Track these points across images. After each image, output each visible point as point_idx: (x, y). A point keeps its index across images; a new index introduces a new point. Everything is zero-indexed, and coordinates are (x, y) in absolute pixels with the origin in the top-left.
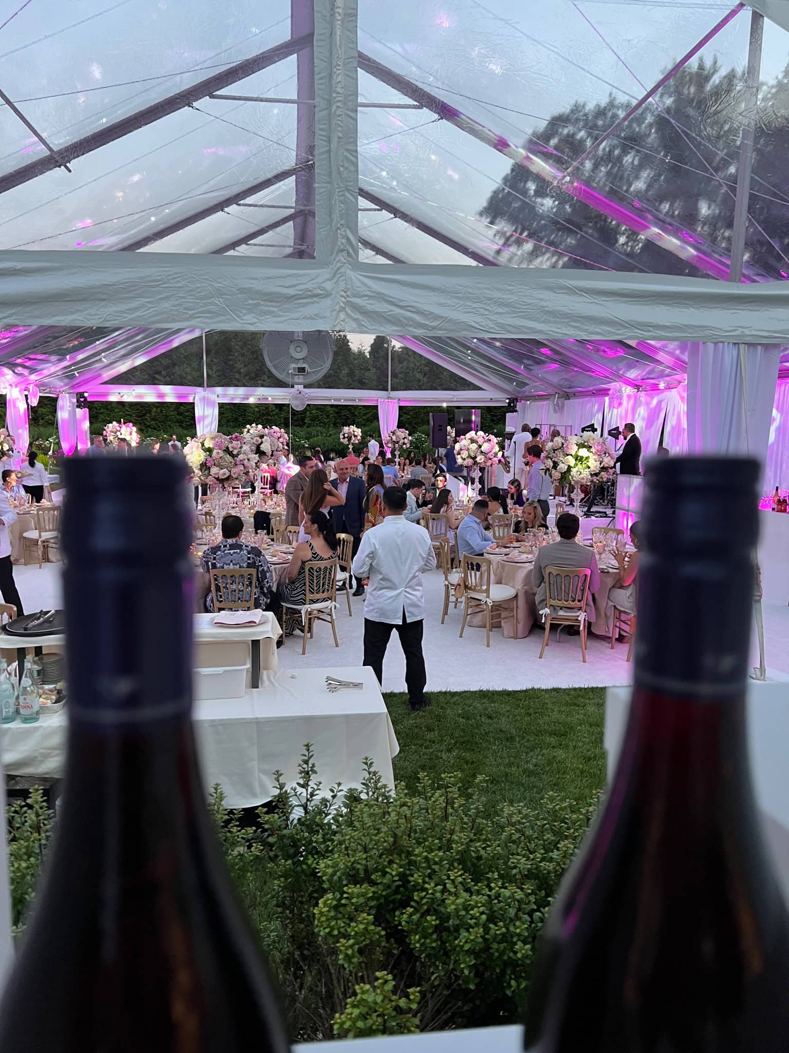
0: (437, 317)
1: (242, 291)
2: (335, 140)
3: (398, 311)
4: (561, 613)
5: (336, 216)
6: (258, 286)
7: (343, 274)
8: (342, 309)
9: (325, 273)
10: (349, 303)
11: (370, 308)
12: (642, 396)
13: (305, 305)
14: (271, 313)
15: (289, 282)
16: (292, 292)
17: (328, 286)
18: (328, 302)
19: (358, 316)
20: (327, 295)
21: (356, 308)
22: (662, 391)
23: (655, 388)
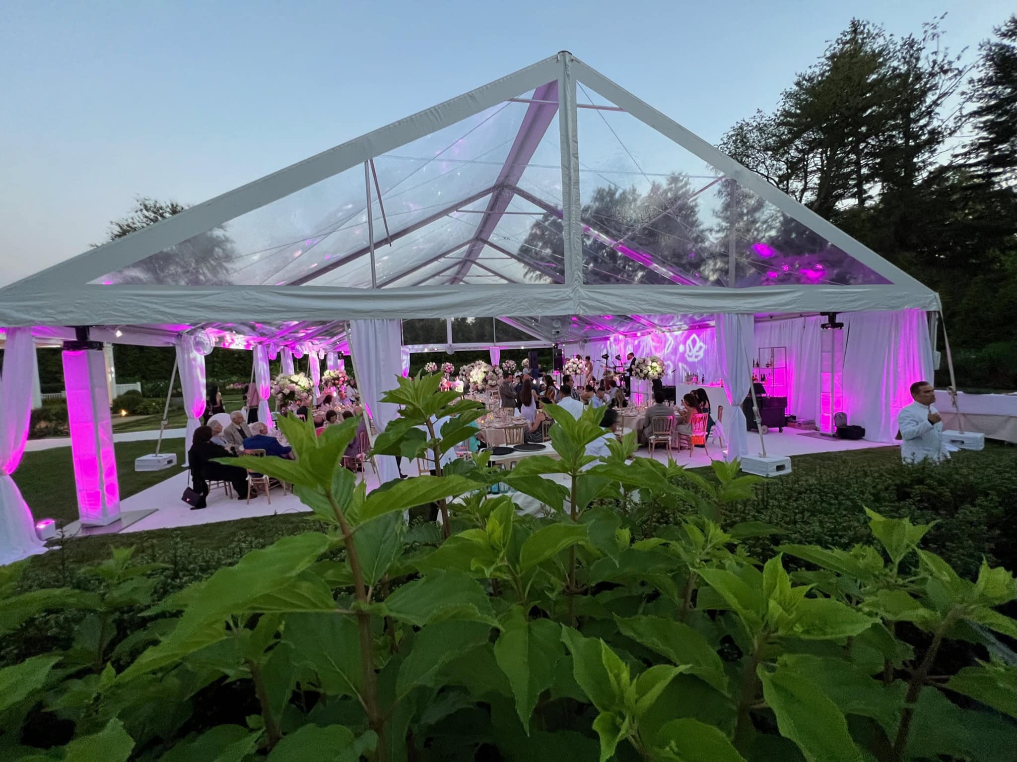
0: (617, 307)
1: (535, 299)
2: (572, 233)
3: (601, 305)
4: (660, 437)
5: (573, 265)
6: (542, 296)
7: (578, 290)
8: (578, 305)
9: (569, 290)
10: (580, 302)
11: (589, 304)
12: (629, 340)
13: (562, 304)
14: (547, 308)
15: (555, 294)
16: (556, 298)
17: (571, 295)
18: (571, 302)
19: (584, 308)
20: (571, 299)
21: (584, 304)
22: (639, 337)
23: (635, 336)
